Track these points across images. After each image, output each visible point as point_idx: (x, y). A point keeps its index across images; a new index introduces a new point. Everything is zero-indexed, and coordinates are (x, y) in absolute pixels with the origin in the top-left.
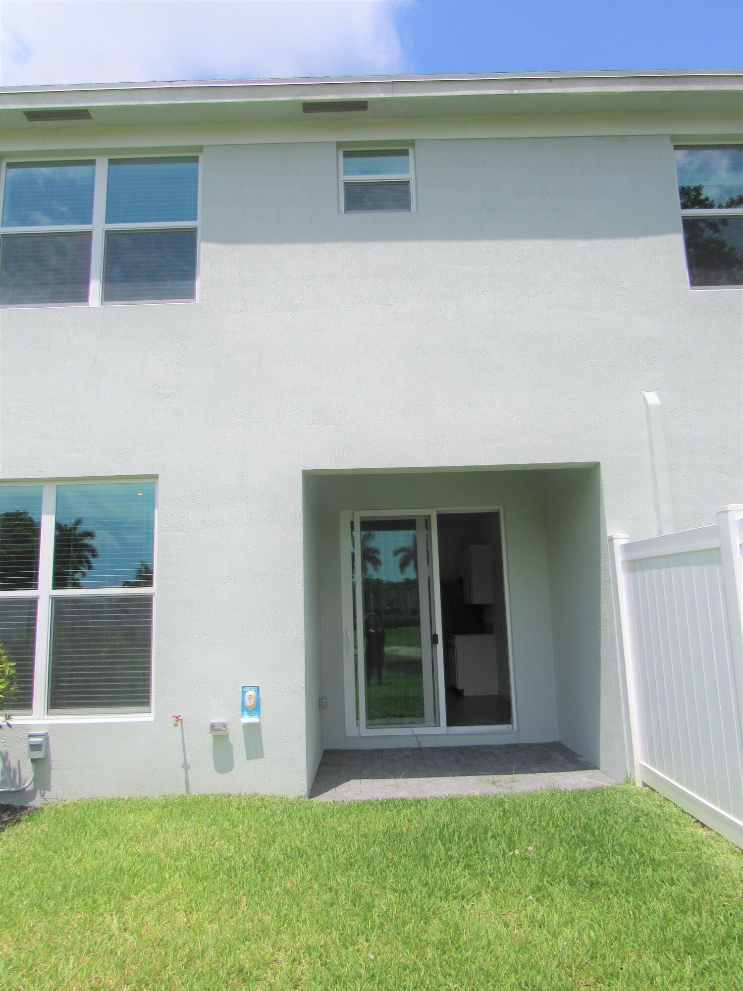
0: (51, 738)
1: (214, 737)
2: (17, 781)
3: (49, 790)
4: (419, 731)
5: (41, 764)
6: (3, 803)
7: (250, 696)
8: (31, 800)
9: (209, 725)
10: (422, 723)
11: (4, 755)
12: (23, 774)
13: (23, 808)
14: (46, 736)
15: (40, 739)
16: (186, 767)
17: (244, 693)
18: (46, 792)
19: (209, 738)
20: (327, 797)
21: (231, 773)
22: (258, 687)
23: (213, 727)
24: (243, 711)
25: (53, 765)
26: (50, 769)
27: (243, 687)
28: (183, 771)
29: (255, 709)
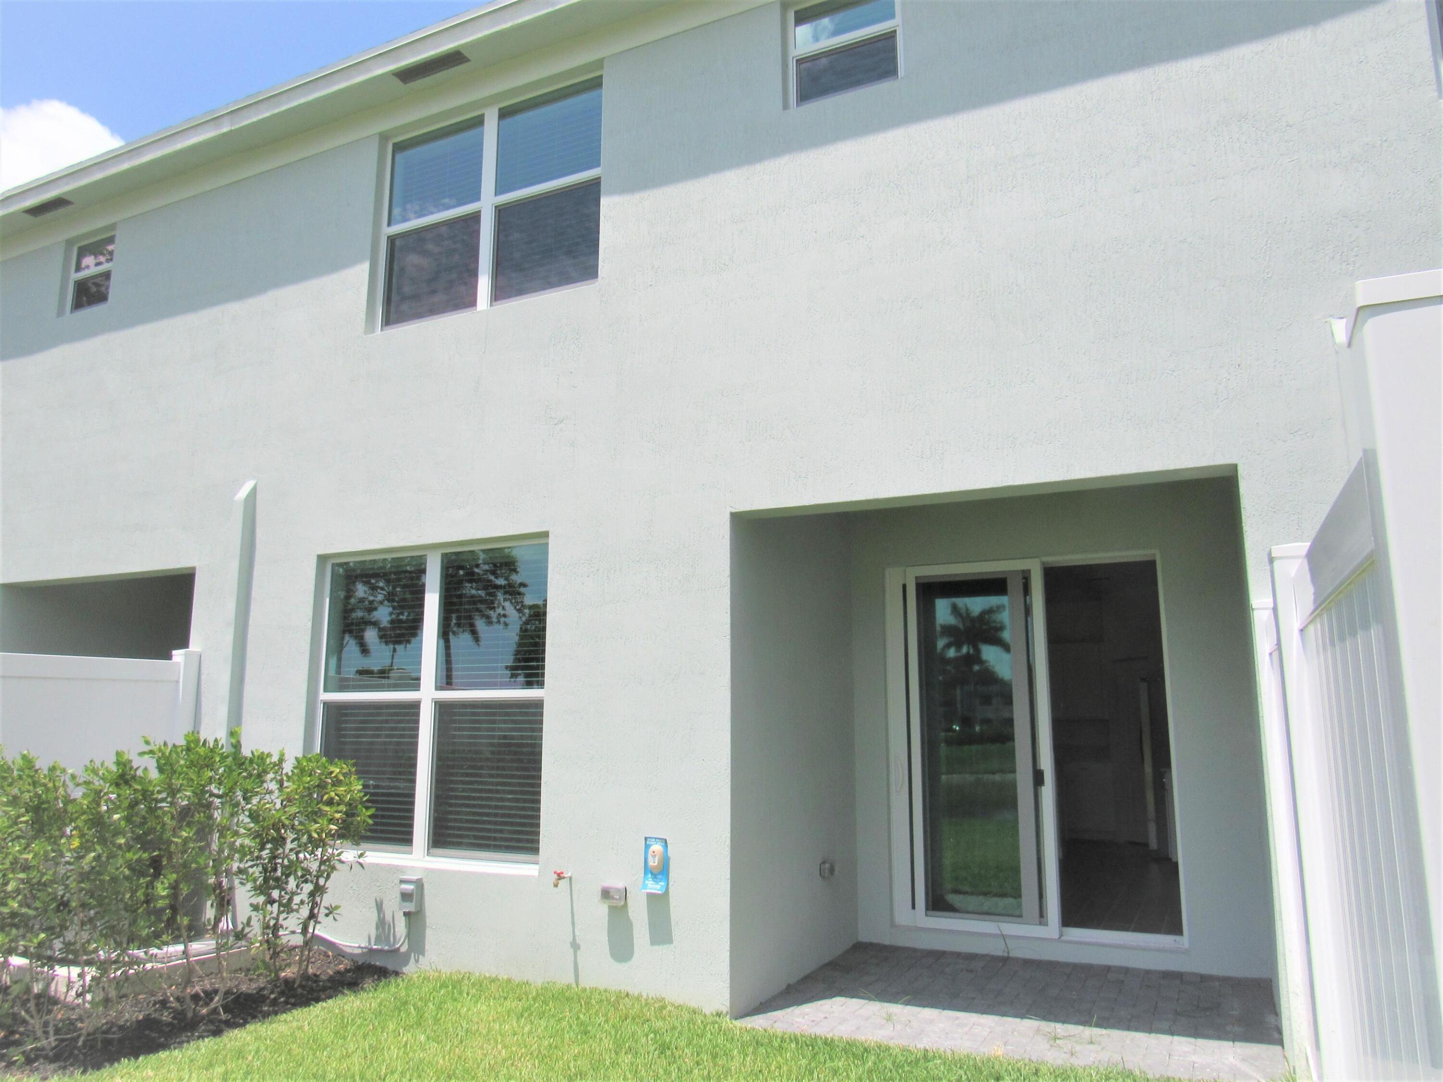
0: (426, 886)
1: (610, 908)
2: (392, 939)
3: (424, 955)
4: (1010, 928)
5: (415, 918)
6: (377, 963)
7: (654, 852)
8: (405, 966)
9: (600, 889)
10: (1015, 915)
11: (379, 902)
12: (397, 930)
13: (397, 974)
14: (419, 884)
15: (410, 887)
16: (575, 946)
17: (647, 847)
18: (421, 956)
19: (603, 909)
20: (759, 1022)
21: (630, 963)
22: (666, 840)
23: (606, 894)
24: (646, 873)
25: (428, 921)
26: (424, 927)
27: (646, 839)
28: (571, 951)
29: (662, 871)
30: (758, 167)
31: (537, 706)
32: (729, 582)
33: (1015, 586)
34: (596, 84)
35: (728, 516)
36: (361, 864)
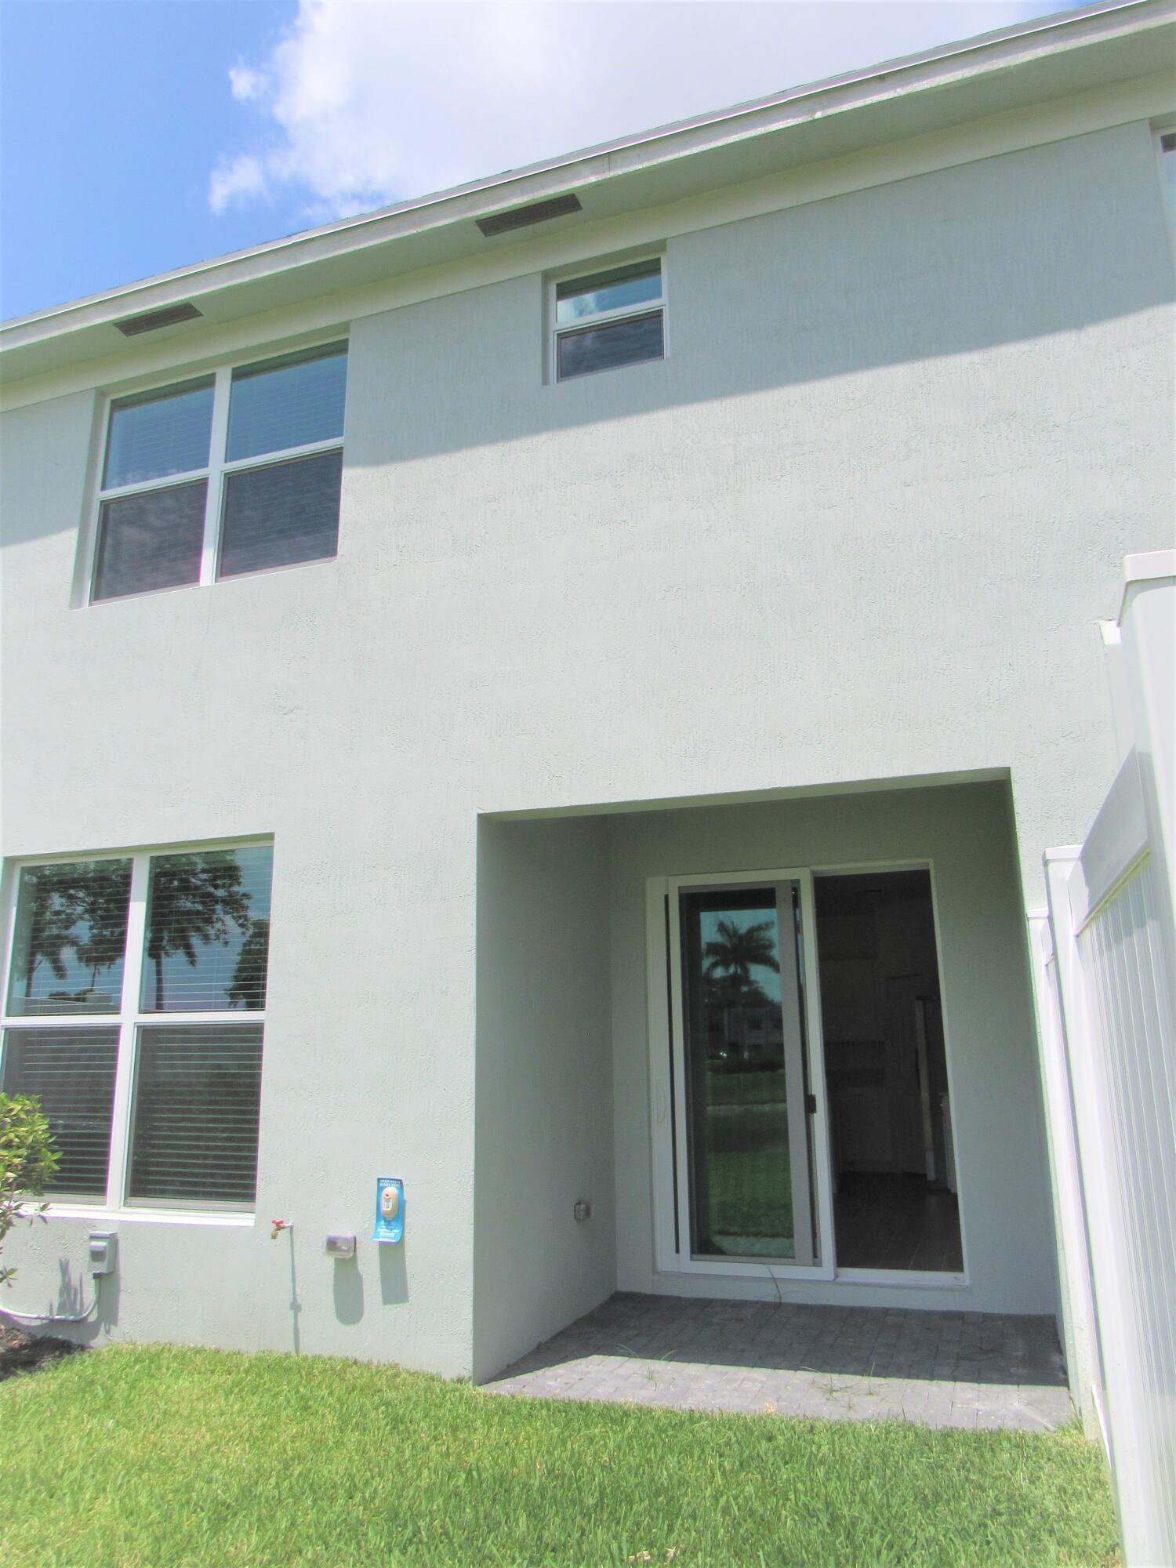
0: (121, 1243)
1: (337, 1261)
2: (78, 1307)
3: (116, 1325)
4: (782, 1271)
5: (106, 1281)
6: (60, 1337)
7: (387, 1195)
8: (93, 1338)
9: (325, 1239)
10: (787, 1255)
11: (64, 1264)
12: (85, 1295)
13: (83, 1348)
14: (113, 1240)
15: (103, 1244)
16: (296, 1307)
17: (380, 1189)
18: (112, 1327)
19: (329, 1263)
20: (505, 1388)
21: (360, 1324)
22: (401, 1181)
23: (332, 1245)
24: (378, 1220)
25: (123, 1284)
26: (118, 1291)
27: (379, 1180)
28: (291, 1313)
29: (396, 1216)
30: (514, 444)
31: (257, 1030)
32: (475, 891)
33: (783, 897)
34: (341, 348)
35: (475, 818)
36: (43, 1218)
